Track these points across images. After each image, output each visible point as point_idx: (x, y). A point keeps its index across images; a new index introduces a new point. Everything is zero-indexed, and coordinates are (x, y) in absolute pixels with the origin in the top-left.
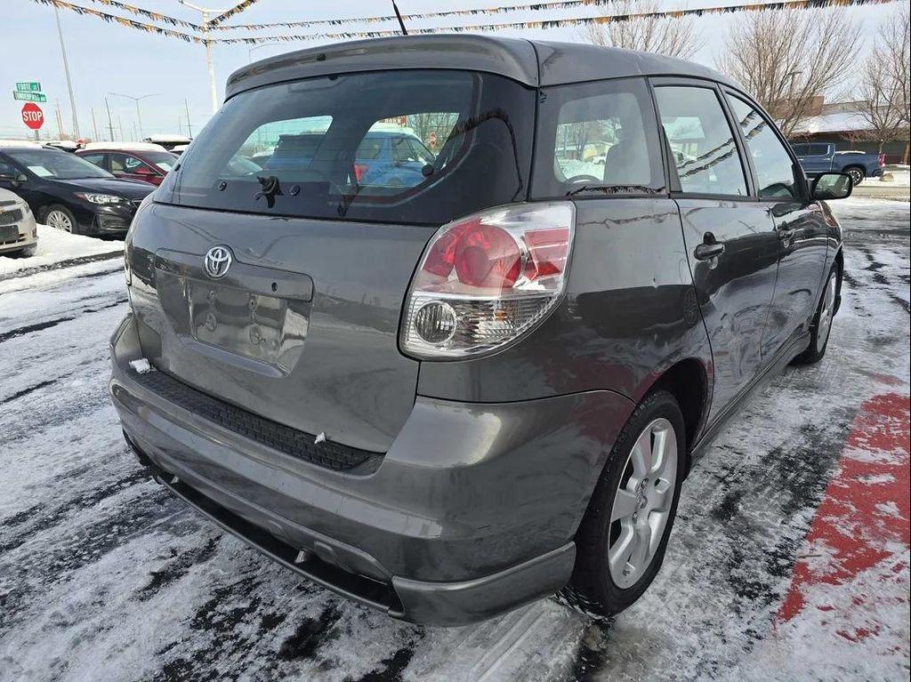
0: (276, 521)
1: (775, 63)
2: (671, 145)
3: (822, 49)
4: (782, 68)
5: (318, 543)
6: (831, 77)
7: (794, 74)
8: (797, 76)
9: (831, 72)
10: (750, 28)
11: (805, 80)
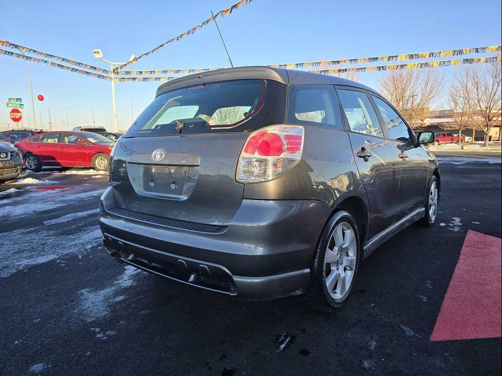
0: (182, 259)
1: (404, 90)
2: (346, 113)
3: (427, 84)
4: (408, 93)
5: (201, 265)
6: (432, 97)
7: (413, 96)
8: (415, 97)
9: (432, 95)
10: (390, 74)
11: (419, 99)
